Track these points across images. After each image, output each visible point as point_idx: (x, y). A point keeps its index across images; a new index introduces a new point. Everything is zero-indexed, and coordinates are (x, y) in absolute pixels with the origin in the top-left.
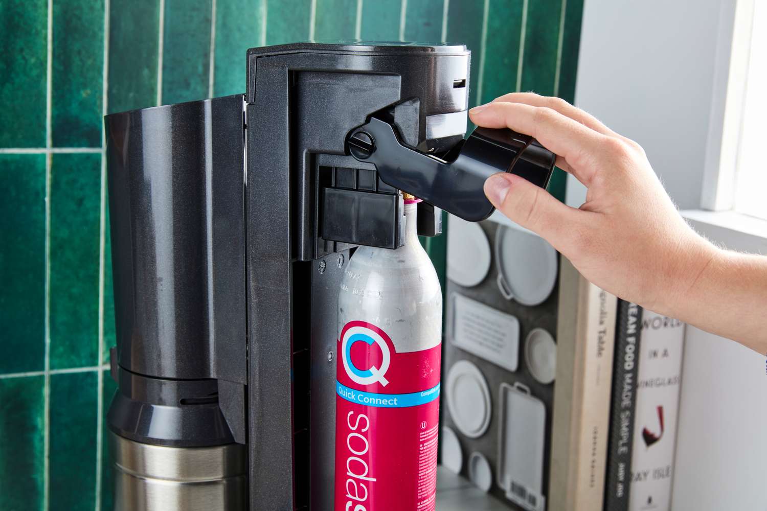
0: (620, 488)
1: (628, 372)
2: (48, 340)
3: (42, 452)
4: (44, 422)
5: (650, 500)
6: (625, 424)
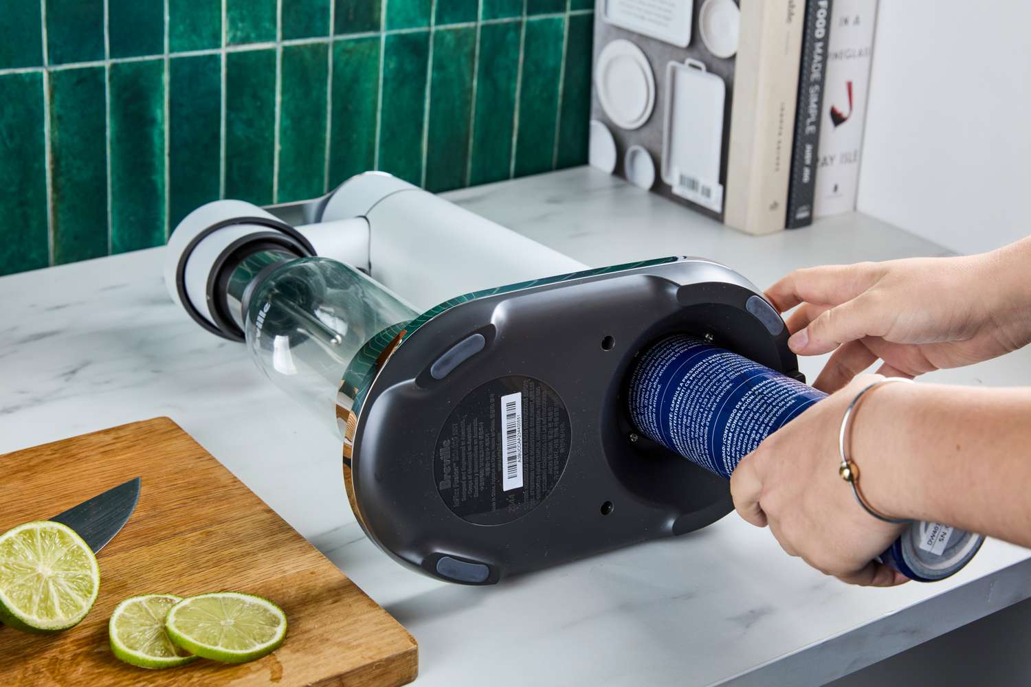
0: (807, 172)
1: (819, 40)
2: (167, 18)
3: (163, 150)
4: (163, 114)
5: (836, 188)
6: (813, 99)
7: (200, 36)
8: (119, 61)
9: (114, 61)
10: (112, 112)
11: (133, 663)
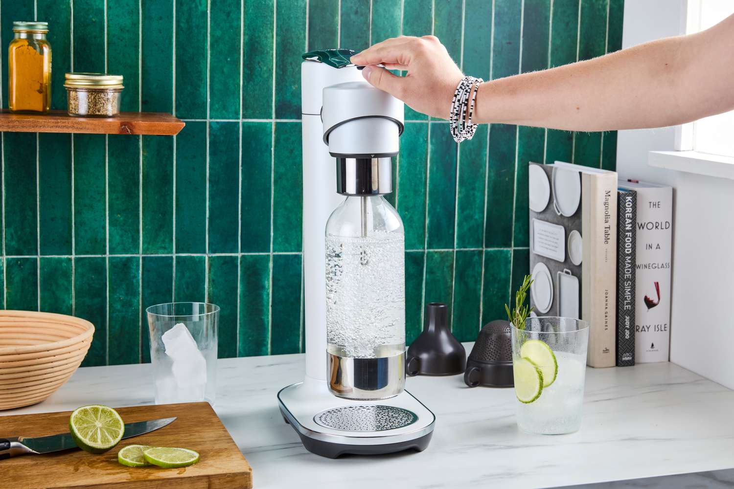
0: (627, 333)
1: (628, 255)
2: (272, 234)
3: (268, 303)
4: (269, 284)
5: (653, 345)
6: (628, 290)
7: (290, 244)
8: (246, 254)
9: (243, 254)
10: (242, 280)
11: (124, 463)
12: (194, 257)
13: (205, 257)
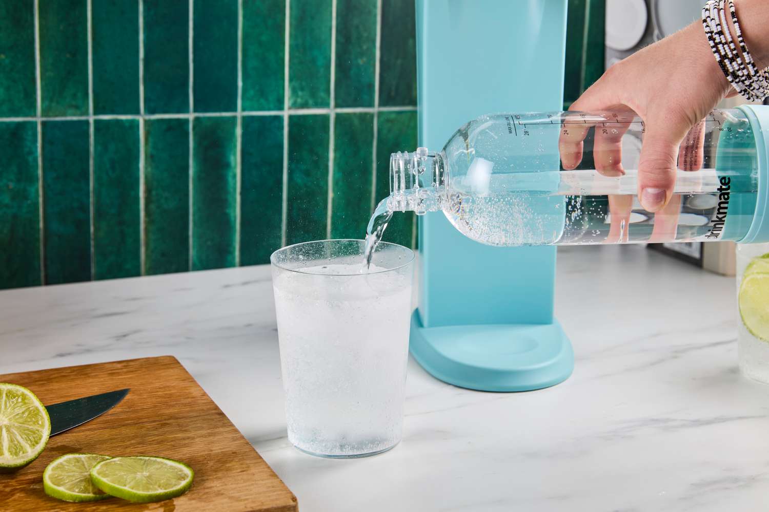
2: (240, 84)
3: (235, 189)
4: (236, 160)
7: (267, 100)
8: (201, 115)
9: (197, 115)
10: (195, 155)
11: (56, 496)
12: (122, 121)
13: (138, 122)
